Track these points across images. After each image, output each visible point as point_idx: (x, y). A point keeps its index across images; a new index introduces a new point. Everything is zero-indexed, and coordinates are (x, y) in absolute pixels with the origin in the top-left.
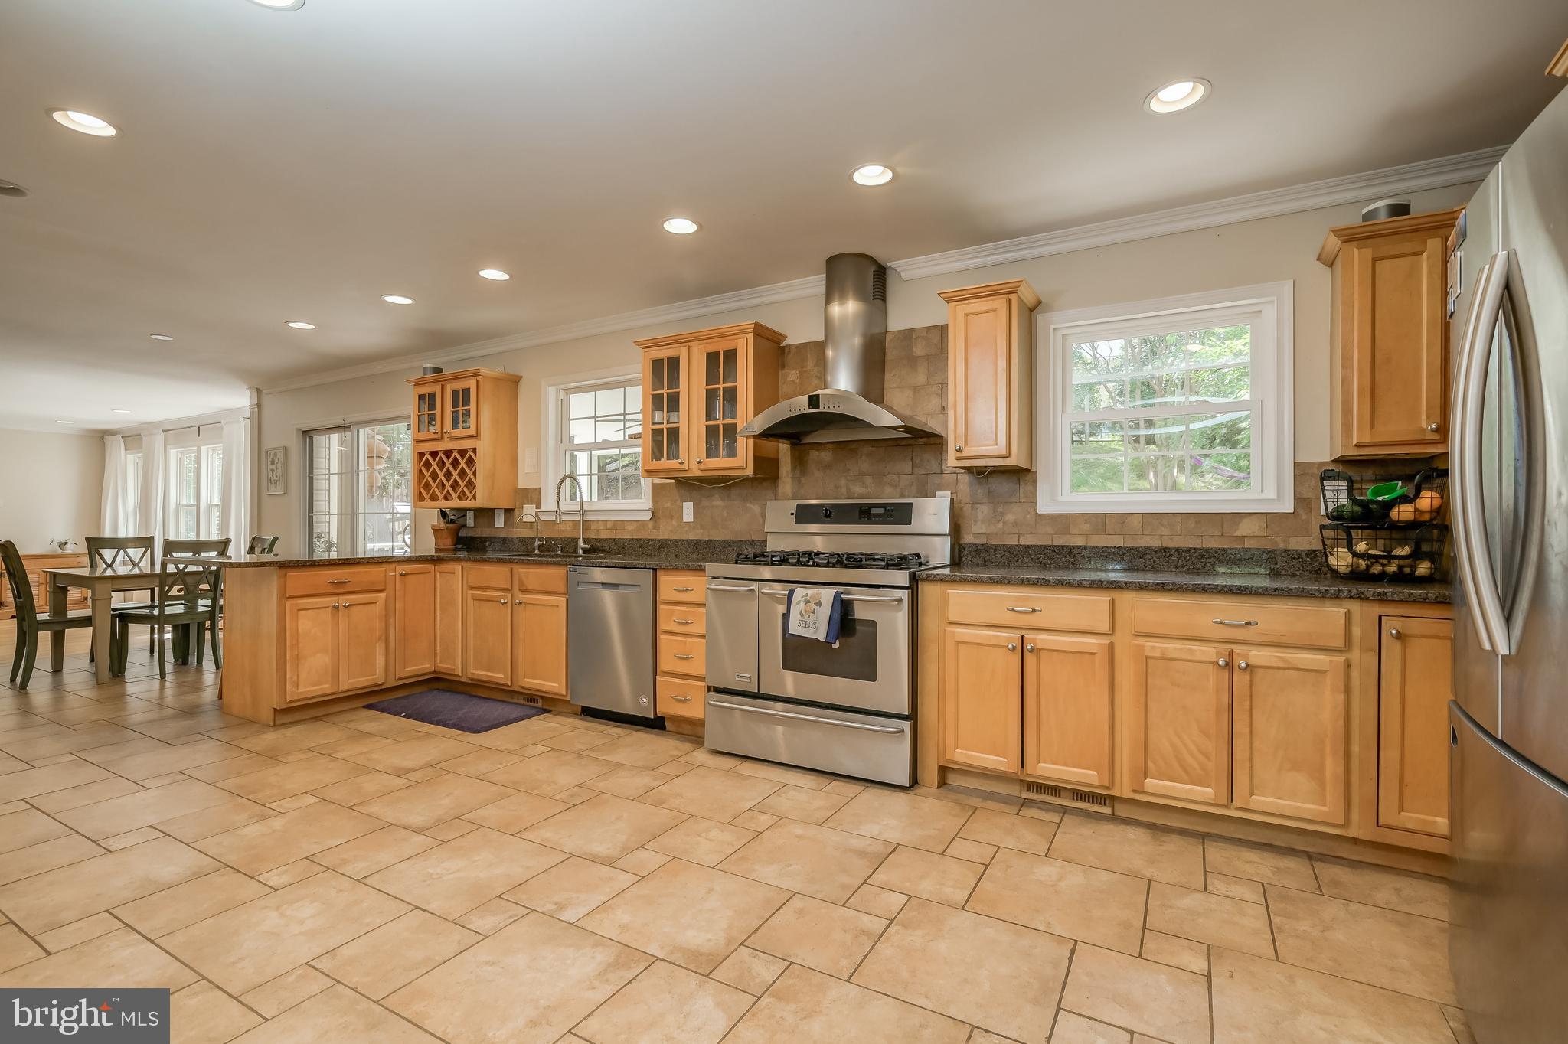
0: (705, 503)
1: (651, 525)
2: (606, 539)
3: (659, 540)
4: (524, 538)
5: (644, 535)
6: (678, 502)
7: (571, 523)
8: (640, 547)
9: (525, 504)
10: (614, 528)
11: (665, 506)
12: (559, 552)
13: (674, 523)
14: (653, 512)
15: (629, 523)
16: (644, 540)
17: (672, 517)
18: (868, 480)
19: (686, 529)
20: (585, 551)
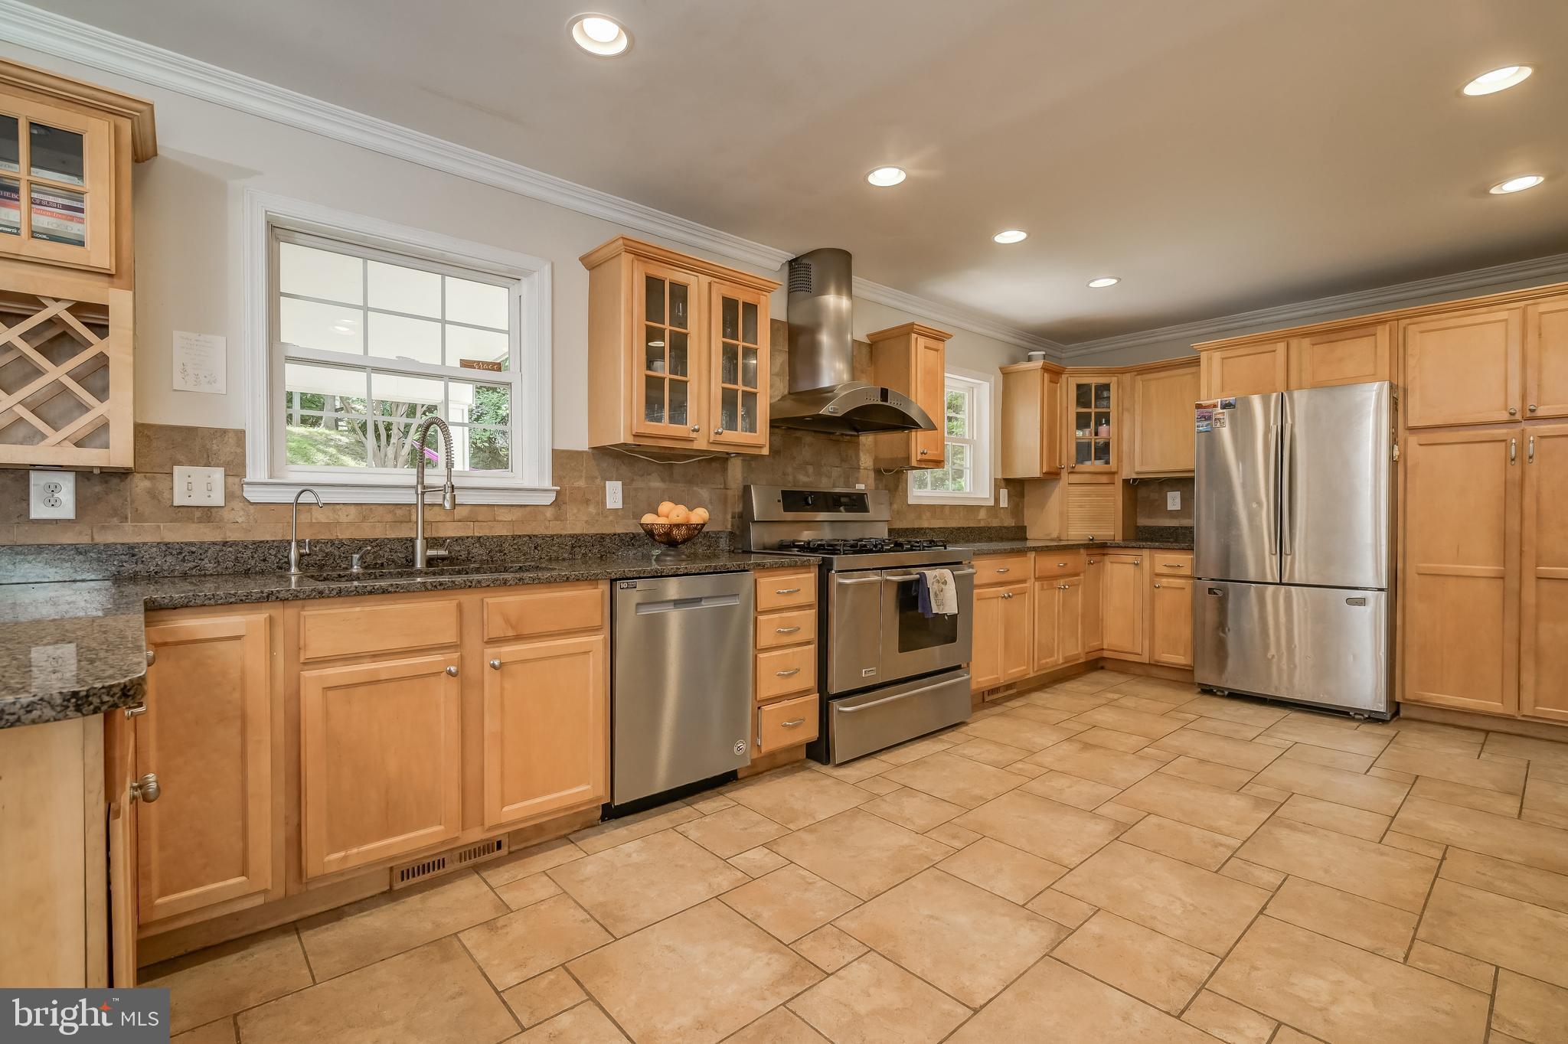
0: (639, 484)
1: (549, 513)
2: (461, 538)
3: (572, 536)
4: (192, 544)
5: (539, 529)
6: (598, 481)
7: (353, 510)
8: (536, 548)
9: (179, 463)
10: (471, 519)
11: (576, 484)
12: (356, 569)
13: (592, 509)
14: (558, 492)
15: (502, 510)
16: (544, 537)
17: (587, 502)
18: (810, 469)
19: (611, 518)
20: (430, 561)
